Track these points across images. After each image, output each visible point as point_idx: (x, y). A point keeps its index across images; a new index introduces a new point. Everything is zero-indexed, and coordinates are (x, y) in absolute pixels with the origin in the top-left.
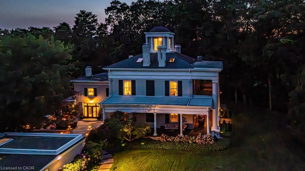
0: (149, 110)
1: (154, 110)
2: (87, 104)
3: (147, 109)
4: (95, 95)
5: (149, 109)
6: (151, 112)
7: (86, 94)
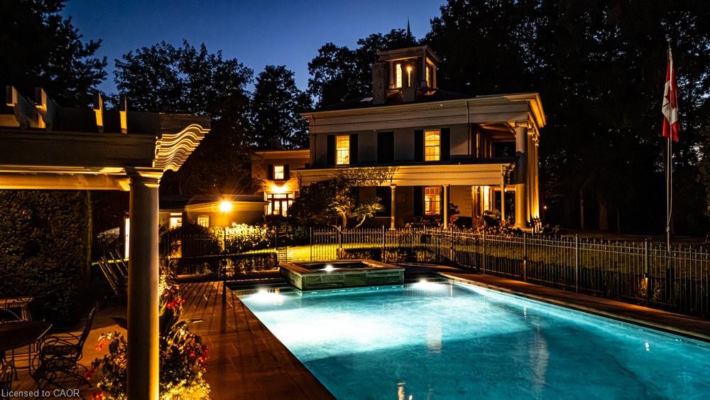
0: (381, 181)
1: (391, 179)
2: (273, 195)
3: (378, 177)
4: (287, 177)
5: (381, 177)
6: (385, 184)
7: (271, 176)
